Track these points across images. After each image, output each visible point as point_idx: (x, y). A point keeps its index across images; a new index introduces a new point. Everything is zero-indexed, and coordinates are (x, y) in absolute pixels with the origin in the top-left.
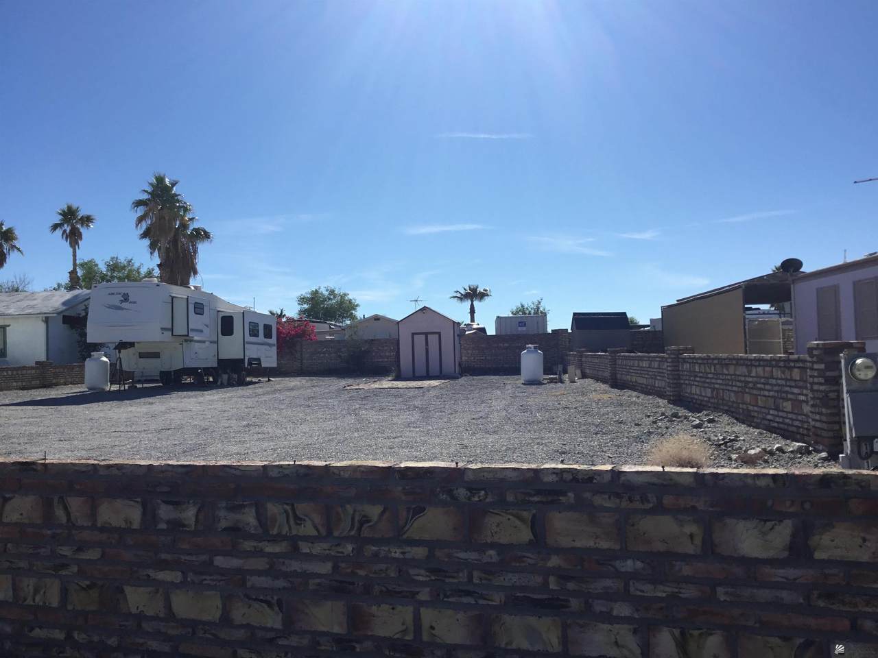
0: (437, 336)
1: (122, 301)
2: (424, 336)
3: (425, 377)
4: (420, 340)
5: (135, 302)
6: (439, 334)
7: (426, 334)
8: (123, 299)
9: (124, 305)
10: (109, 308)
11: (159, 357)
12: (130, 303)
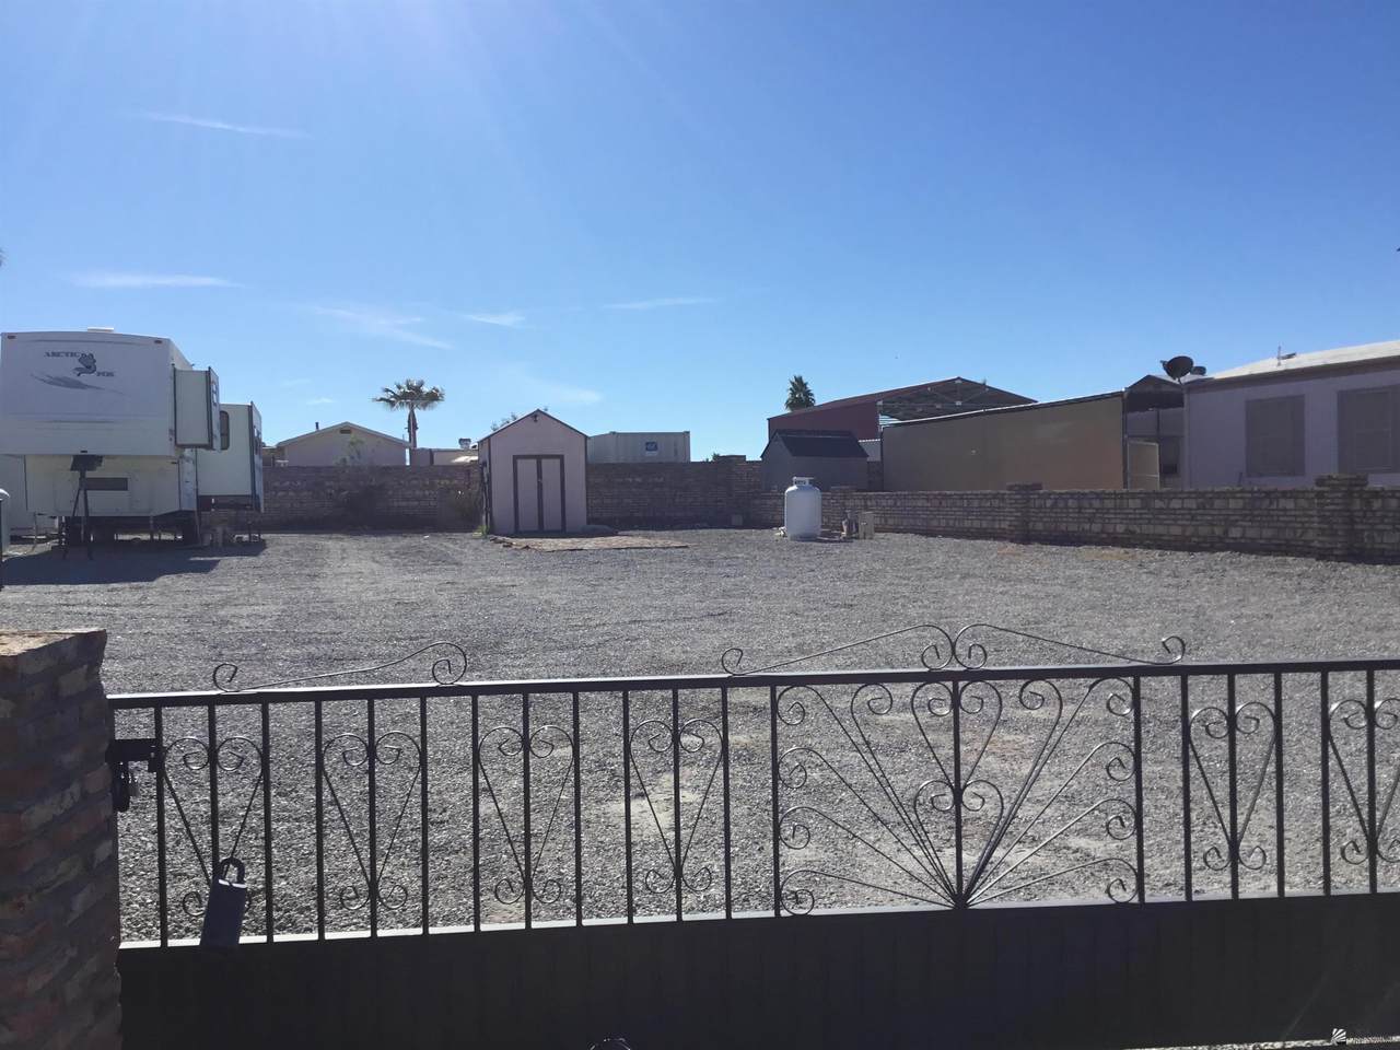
0: (558, 461)
1: (80, 371)
2: (534, 461)
3: (535, 532)
4: (527, 468)
5: (110, 374)
6: (561, 457)
7: (539, 458)
8: (82, 366)
9: (85, 378)
10: (50, 383)
11: (126, 489)
12: (99, 374)
